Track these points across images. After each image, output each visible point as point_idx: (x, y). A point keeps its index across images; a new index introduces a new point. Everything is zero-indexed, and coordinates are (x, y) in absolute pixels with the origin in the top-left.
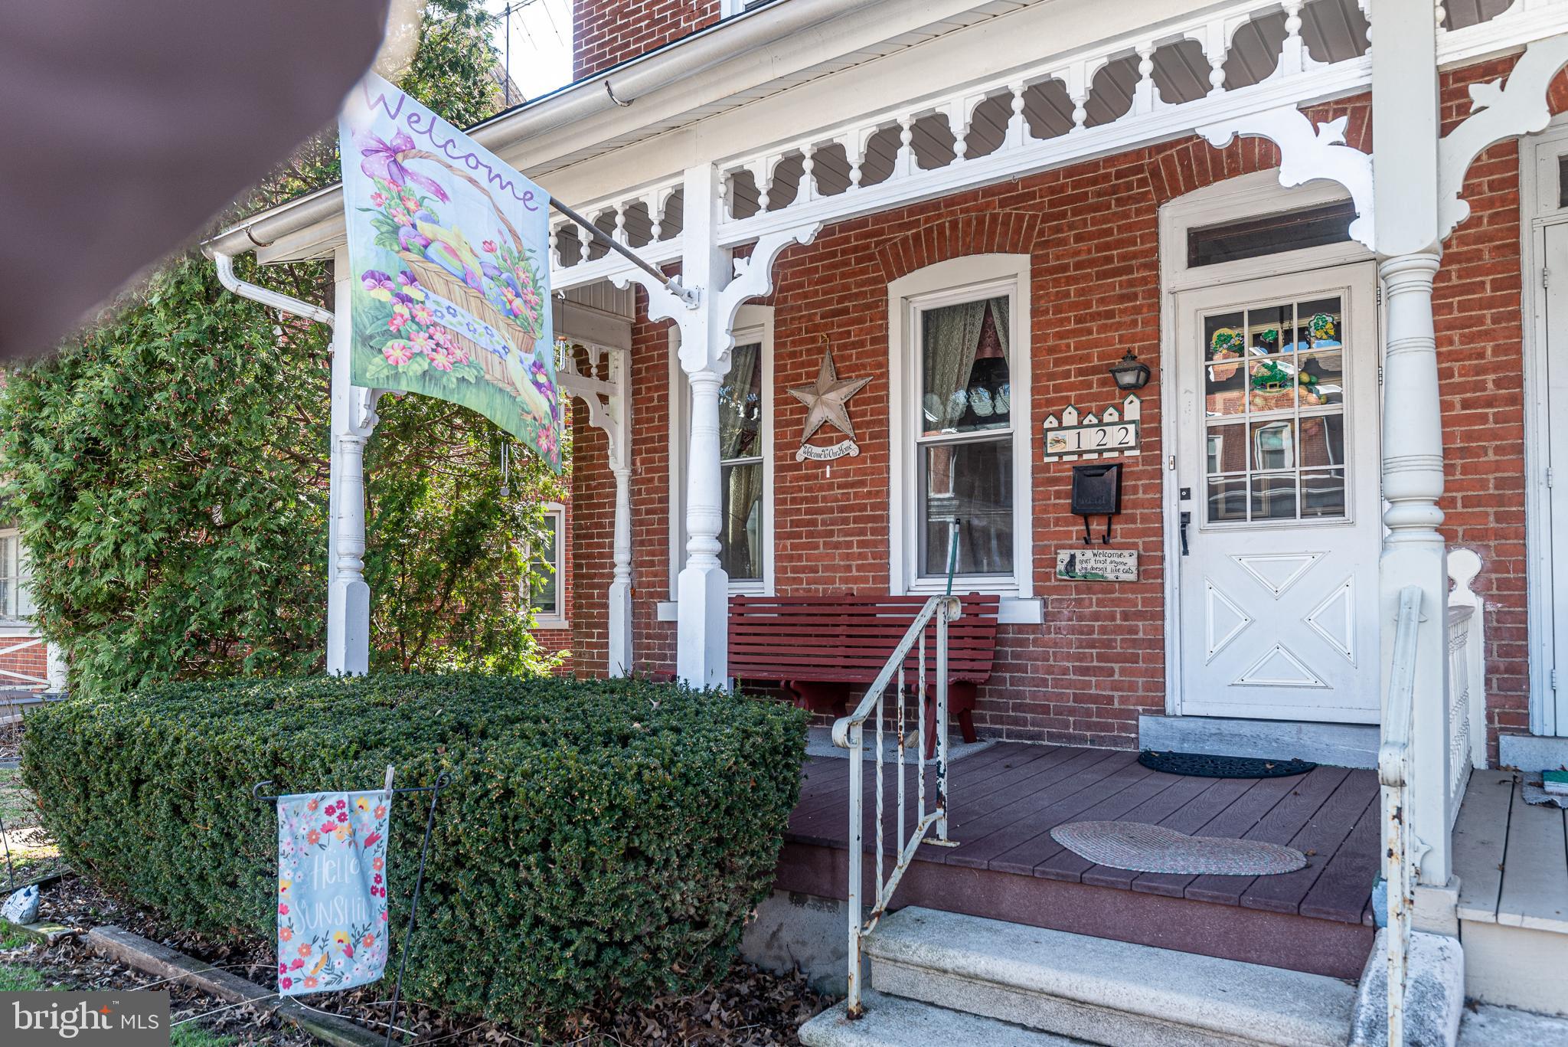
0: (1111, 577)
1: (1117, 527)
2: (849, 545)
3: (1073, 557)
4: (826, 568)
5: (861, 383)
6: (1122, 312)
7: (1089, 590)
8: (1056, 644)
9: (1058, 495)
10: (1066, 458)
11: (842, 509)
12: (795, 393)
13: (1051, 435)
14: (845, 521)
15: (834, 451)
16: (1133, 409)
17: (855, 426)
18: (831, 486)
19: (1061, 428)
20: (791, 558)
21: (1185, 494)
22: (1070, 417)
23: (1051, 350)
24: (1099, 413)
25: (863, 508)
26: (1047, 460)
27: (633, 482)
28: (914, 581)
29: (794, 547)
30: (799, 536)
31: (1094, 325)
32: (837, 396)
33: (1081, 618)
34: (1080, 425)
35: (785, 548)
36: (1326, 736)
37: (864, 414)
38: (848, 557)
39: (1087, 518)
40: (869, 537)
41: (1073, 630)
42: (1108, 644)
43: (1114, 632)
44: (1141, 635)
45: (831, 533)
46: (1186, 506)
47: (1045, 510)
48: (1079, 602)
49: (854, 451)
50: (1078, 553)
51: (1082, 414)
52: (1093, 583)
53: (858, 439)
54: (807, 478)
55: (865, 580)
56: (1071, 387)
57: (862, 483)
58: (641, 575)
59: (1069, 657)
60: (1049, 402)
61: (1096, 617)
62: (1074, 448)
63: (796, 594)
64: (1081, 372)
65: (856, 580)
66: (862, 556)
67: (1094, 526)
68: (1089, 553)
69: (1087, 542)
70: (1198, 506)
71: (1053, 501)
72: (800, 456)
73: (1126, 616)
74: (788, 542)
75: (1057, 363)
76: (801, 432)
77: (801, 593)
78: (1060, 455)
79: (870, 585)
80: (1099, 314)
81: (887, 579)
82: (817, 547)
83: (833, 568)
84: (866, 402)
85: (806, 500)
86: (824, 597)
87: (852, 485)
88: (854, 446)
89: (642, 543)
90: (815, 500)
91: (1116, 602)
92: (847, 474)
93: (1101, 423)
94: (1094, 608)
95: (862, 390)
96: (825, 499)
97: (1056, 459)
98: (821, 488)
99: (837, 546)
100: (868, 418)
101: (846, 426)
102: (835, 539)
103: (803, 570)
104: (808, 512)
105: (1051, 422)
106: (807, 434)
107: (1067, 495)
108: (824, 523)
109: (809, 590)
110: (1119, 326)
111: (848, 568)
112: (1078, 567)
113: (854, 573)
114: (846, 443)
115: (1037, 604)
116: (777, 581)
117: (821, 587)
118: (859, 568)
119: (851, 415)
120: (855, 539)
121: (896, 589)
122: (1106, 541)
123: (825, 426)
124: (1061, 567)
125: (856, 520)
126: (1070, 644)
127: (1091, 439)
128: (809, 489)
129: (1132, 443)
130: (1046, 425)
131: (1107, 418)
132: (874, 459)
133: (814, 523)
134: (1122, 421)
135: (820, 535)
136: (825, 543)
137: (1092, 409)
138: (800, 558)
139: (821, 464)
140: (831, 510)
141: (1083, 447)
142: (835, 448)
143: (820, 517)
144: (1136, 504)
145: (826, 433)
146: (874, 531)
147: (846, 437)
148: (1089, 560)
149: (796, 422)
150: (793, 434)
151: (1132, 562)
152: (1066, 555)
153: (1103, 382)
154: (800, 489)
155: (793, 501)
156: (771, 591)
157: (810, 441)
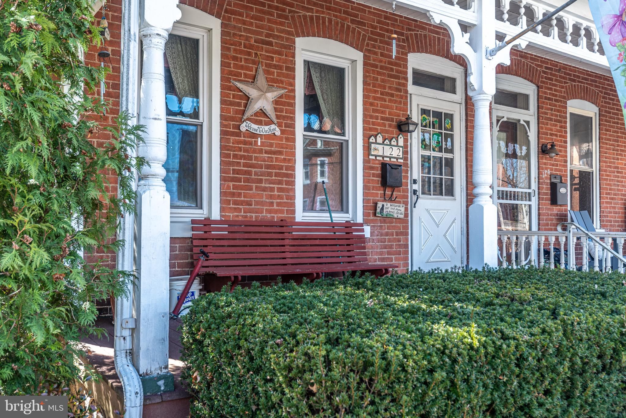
0: (395, 216)
1: (395, 193)
2: (272, 189)
3: (383, 205)
4: (257, 203)
5: (283, 91)
6: (397, 95)
7: (385, 222)
8: (372, 248)
9: (374, 175)
10: (378, 158)
11: (268, 167)
12: (239, 85)
13: (373, 146)
14: (270, 174)
15: (265, 130)
16: (401, 142)
17: (278, 117)
18: (261, 151)
19: (376, 143)
20: (233, 194)
21: (414, 181)
22: (380, 139)
23: (371, 104)
24: (390, 140)
25: (281, 168)
26: (371, 157)
29: (235, 187)
30: (239, 180)
31: (387, 98)
32: (271, 96)
33: (382, 235)
34: (383, 144)
35: (228, 187)
37: (282, 111)
38: (271, 197)
39: (384, 188)
40: (284, 186)
41: (378, 241)
42: (391, 247)
43: (393, 241)
44: (402, 243)
45: (260, 181)
46: (415, 186)
47: (369, 182)
48: (381, 227)
49: (278, 133)
50: (385, 204)
51: (384, 140)
52: (389, 219)
53: (279, 125)
54: (245, 143)
55: (282, 212)
56: (379, 124)
57: (280, 153)
59: (377, 253)
60: (371, 129)
61: (387, 234)
62: (381, 154)
63: (237, 219)
64: (382, 118)
65: (276, 212)
66: (280, 197)
67: (387, 192)
68: (389, 204)
69: (386, 200)
70: (418, 187)
71: (371, 178)
72: (243, 128)
73: (397, 234)
74: (231, 184)
76: (243, 113)
77: (240, 218)
78: (376, 156)
79: (285, 215)
80: (389, 93)
81: (294, 212)
82: (251, 189)
83: (262, 203)
84: (284, 104)
85: (245, 157)
86: (256, 221)
87: (274, 153)
88: (277, 129)
90: (250, 158)
91: (394, 227)
92: (271, 145)
93: (390, 145)
94: (386, 230)
95: (281, 97)
96: (256, 158)
97: (374, 158)
98: (254, 151)
99: (264, 189)
100: (284, 114)
101: (273, 116)
102: (263, 185)
103: (242, 202)
104: (245, 165)
105: (372, 140)
106: (248, 114)
107: (379, 175)
108: (256, 174)
109: (246, 217)
110: (395, 102)
111: (272, 204)
112: (385, 210)
113: (275, 207)
114: (273, 126)
116: (222, 209)
117: (254, 215)
118: (278, 204)
119: (276, 110)
120: (276, 186)
121: (299, 218)
122: (392, 199)
123: (262, 113)
124: (378, 210)
125: (277, 175)
126: (377, 247)
127: (388, 151)
128: (246, 151)
129: (401, 157)
130: (371, 140)
131: (393, 143)
132: (287, 139)
133: (249, 173)
134: (397, 146)
135: (253, 181)
136: (256, 187)
137: (388, 137)
138: (239, 195)
139: (254, 136)
140: (261, 166)
141: (385, 155)
142: (267, 128)
143: (253, 170)
144: (400, 184)
145: (261, 117)
147: (272, 122)
148: (388, 207)
149: (239, 104)
150: (237, 112)
151: (403, 209)
152: (380, 205)
153: (390, 126)
154: (240, 149)
155: (235, 156)
156: (216, 215)
157: (248, 119)
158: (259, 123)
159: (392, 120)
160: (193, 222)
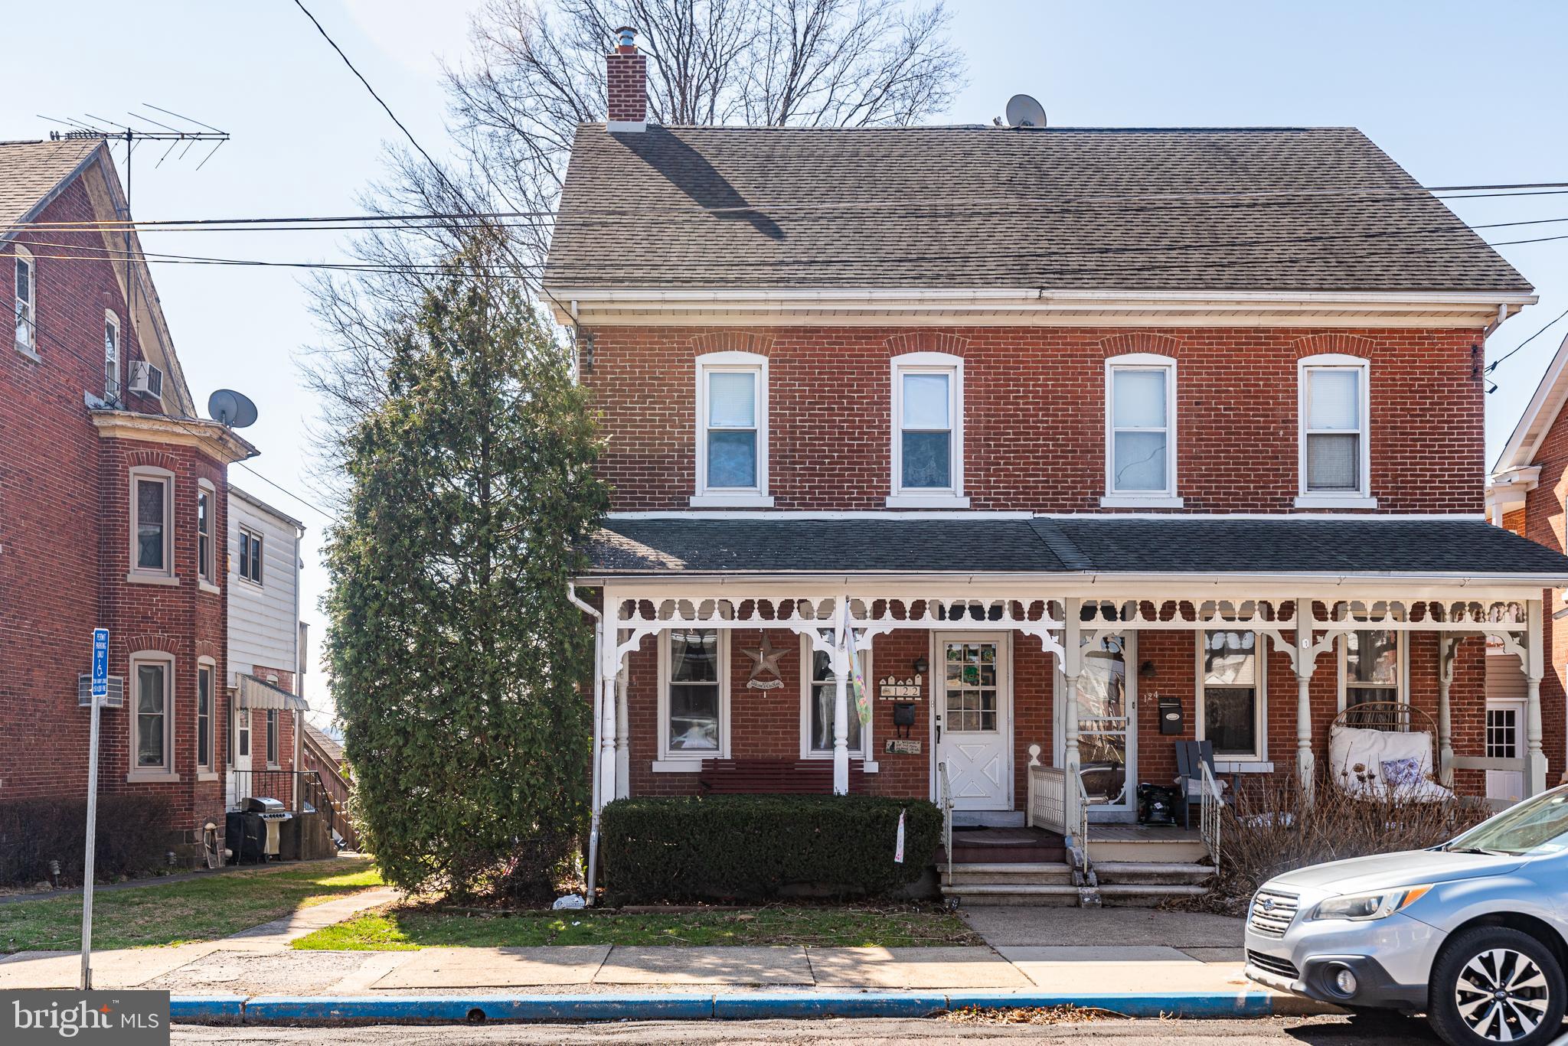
0: (909, 752)
1: (911, 730)
2: (777, 733)
3: (893, 743)
4: (763, 745)
7: (899, 758)
8: (884, 782)
9: (885, 715)
10: (890, 699)
11: (773, 715)
12: (745, 652)
13: (884, 688)
14: (775, 721)
15: (770, 685)
16: (919, 680)
17: (781, 673)
18: (767, 703)
19: (887, 685)
20: (742, 739)
21: (938, 718)
22: (892, 680)
23: (883, 649)
24: (904, 681)
25: (786, 714)
26: (881, 699)
27: (629, 690)
28: (810, 752)
29: (744, 733)
30: (747, 727)
31: (902, 641)
32: (773, 658)
33: (893, 771)
34: (896, 685)
36: (991, 816)
37: (786, 667)
38: (776, 739)
39: (898, 725)
40: (788, 730)
41: (891, 775)
42: (907, 782)
43: (909, 777)
45: (767, 727)
46: (939, 723)
48: (894, 763)
49: (781, 685)
50: (896, 741)
51: (897, 680)
52: (902, 755)
53: (783, 680)
54: (752, 697)
55: (786, 751)
56: (892, 667)
57: (785, 702)
58: (636, 745)
59: (889, 788)
60: (882, 673)
61: (901, 769)
62: (893, 695)
63: (745, 758)
64: (896, 661)
65: (781, 752)
66: (784, 739)
67: (901, 730)
68: (901, 742)
69: (899, 737)
70: (942, 723)
71: (882, 718)
72: (749, 685)
73: (914, 770)
74: (741, 731)
75: (885, 655)
76: (750, 673)
77: (748, 758)
78: (888, 697)
79: (789, 754)
81: (799, 751)
82: (758, 734)
83: (768, 745)
84: (789, 661)
85: (752, 709)
86: (762, 759)
87: (779, 703)
89: (637, 726)
90: (757, 709)
91: (910, 763)
92: (776, 696)
93: (905, 685)
94: (901, 766)
95: (786, 655)
96: (762, 709)
97: (885, 699)
98: (761, 703)
99: (770, 733)
100: (788, 670)
101: (776, 672)
102: (769, 730)
103: (750, 745)
104: (753, 715)
105: (883, 682)
106: (754, 674)
107: (890, 715)
108: (762, 721)
109: (753, 756)
110: (913, 643)
111: (777, 745)
112: (895, 748)
113: (780, 748)
114: (777, 681)
115: (876, 764)
116: (732, 751)
117: (760, 755)
118: (783, 745)
119: (779, 667)
120: (781, 730)
121: (803, 756)
122: (907, 737)
123: (766, 671)
124: (888, 747)
125: (781, 721)
126: (890, 782)
127: (900, 691)
128: (753, 703)
129: (917, 695)
130: (881, 683)
131: (908, 683)
132: (791, 690)
133: (756, 721)
134: (914, 685)
135: (759, 727)
136: (763, 732)
137: (902, 678)
138: (747, 739)
139: (762, 691)
140: (767, 715)
141: (898, 695)
142: (771, 683)
143: (760, 718)
144: (919, 722)
145: (766, 676)
146: (791, 727)
148: (901, 745)
149: (747, 667)
150: (745, 673)
151: (918, 746)
152: (889, 743)
153: (905, 667)
154: (748, 702)
155: (743, 708)
156: (728, 756)
157: (755, 678)
158: (765, 680)
159: (909, 661)
160: (704, 761)
